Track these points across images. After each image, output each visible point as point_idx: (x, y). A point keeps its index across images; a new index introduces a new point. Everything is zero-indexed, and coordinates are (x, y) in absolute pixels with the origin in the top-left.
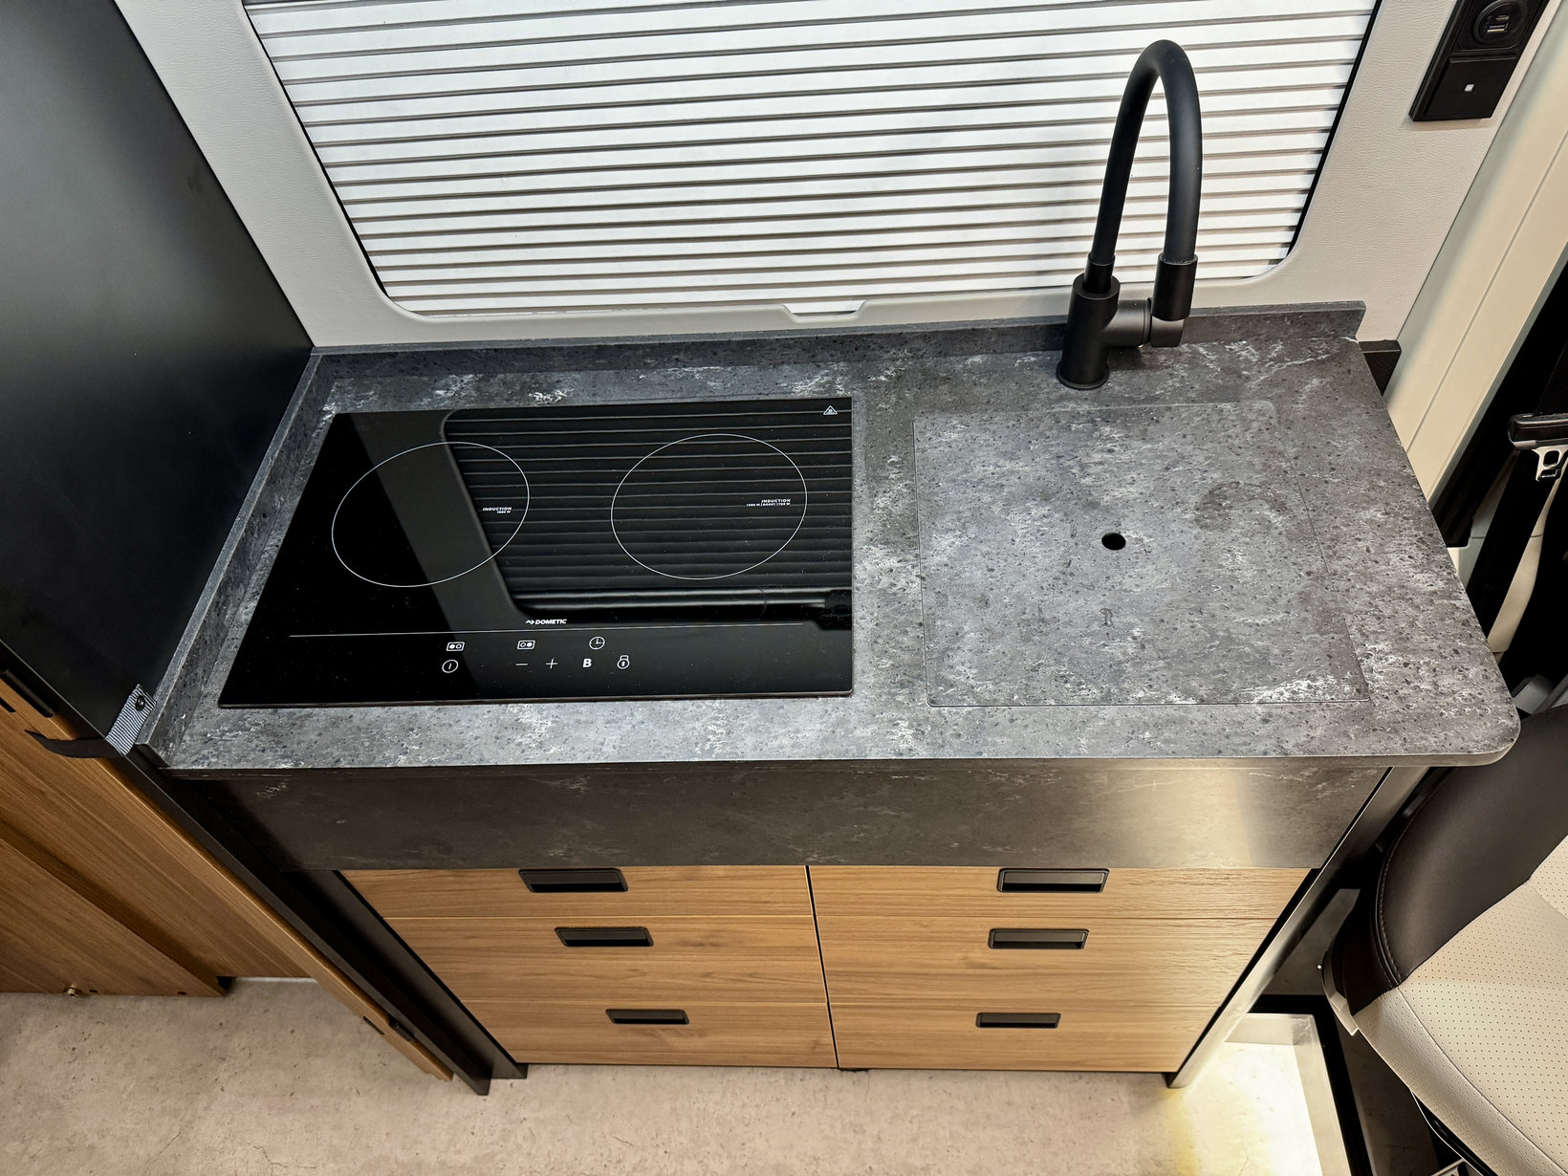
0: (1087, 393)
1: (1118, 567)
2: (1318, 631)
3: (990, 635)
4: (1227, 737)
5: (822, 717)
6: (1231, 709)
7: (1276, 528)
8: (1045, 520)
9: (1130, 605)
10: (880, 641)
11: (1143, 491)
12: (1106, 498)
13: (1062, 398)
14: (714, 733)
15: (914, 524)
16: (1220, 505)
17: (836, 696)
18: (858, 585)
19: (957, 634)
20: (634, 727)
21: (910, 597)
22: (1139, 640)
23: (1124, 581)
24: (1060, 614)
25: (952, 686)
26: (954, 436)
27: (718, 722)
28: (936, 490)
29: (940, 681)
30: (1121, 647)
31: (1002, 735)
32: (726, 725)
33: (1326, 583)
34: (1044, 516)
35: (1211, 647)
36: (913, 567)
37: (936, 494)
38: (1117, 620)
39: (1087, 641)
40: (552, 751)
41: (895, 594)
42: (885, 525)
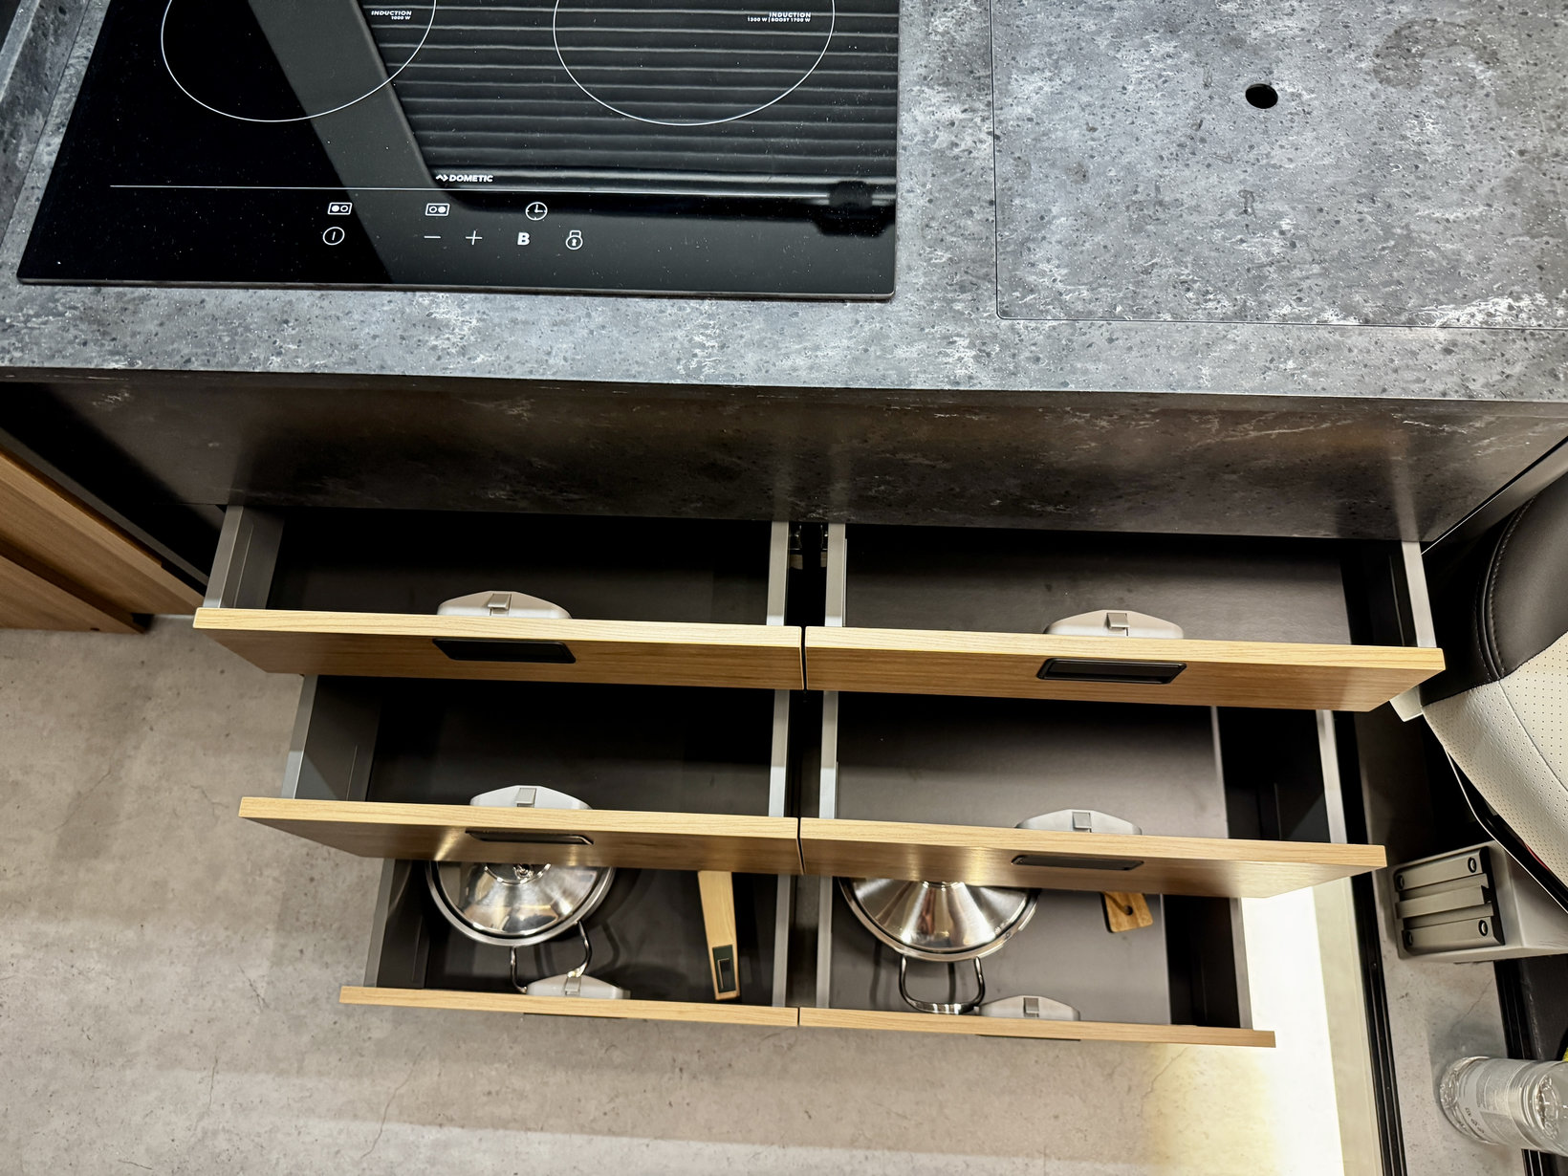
1: (1266, 132)
2: (1528, 233)
3: (1089, 221)
4: (1396, 371)
5: (850, 329)
6: (1404, 333)
7: (1483, 87)
8: (1169, 61)
9: (1279, 187)
10: (933, 224)
11: (1306, 26)
12: (1255, 34)
14: (703, 346)
15: (987, 57)
16: (1409, 51)
17: (871, 300)
18: (905, 143)
19: (1042, 218)
20: (592, 332)
21: (977, 163)
22: (1289, 235)
23: (1273, 153)
24: (1186, 192)
25: (1032, 291)
27: (709, 332)
28: (1018, 10)
29: (1017, 283)
30: (1263, 245)
31: (1097, 359)
32: (719, 336)
33: (1545, 166)
34: (1169, 56)
35: (1383, 249)
36: (983, 120)
37: (1017, 16)
38: (1261, 206)
39: (1218, 234)
40: (479, 360)
41: (957, 158)
42: (945, 58)
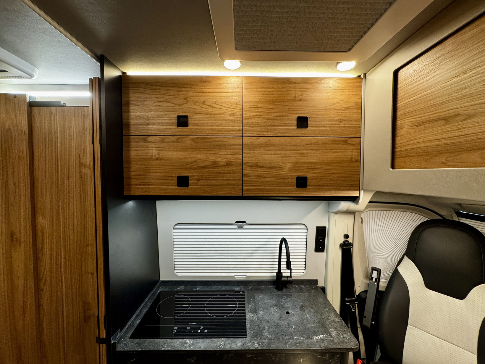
0: (280, 291)
1: (289, 317)
2: (322, 327)
4: (311, 345)
5: (241, 341)
6: (311, 340)
7: (312, 311)
9: (292, 323)
10: (251, 328)
11: (291, 305)
12: (286, 306)
13: (277, 292)
14: (222, 344)
16: (303, 308)
17: (244, 338)
18: (247, 319)
19: (264, 327)
20: (207, 343)
21: (256, 321)
22: (294, 328)
24: (281, 324)
25: (264, 336)
26: (261, 297)
28: (259, 304)
30: (291, 330)
31: (273, 345)
32: (224, 343)
33: (322, 320)
34: (276, 309)
35: (306, 330)
36: (256, 316)
38: (290, 325)
40: (191, 348)
41: (253, 321)
42: (251, 310)
